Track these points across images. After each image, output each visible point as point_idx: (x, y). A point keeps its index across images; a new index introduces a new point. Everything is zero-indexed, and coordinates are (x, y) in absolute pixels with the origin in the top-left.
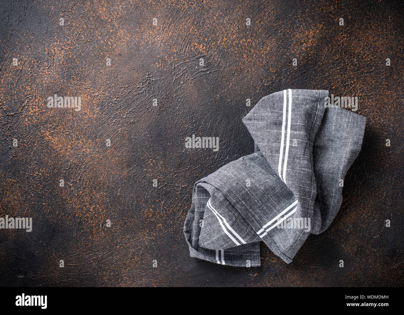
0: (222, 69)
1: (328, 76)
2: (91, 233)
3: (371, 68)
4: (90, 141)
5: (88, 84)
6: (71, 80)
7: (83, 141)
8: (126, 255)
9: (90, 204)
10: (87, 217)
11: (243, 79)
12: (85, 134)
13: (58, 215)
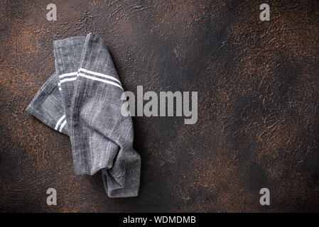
0: (155, 6)
1: (255, 12)
2: (35, 160)
3: (294, 4)
4: (33, 74)
5: (31, 21)
6: (15, 18)
7: (26, 75)
8: (67, 181)
9: (34, 134)
10: (31, 146)
11: (175, 15)
12: (27, 69)
13: (5, 144)
